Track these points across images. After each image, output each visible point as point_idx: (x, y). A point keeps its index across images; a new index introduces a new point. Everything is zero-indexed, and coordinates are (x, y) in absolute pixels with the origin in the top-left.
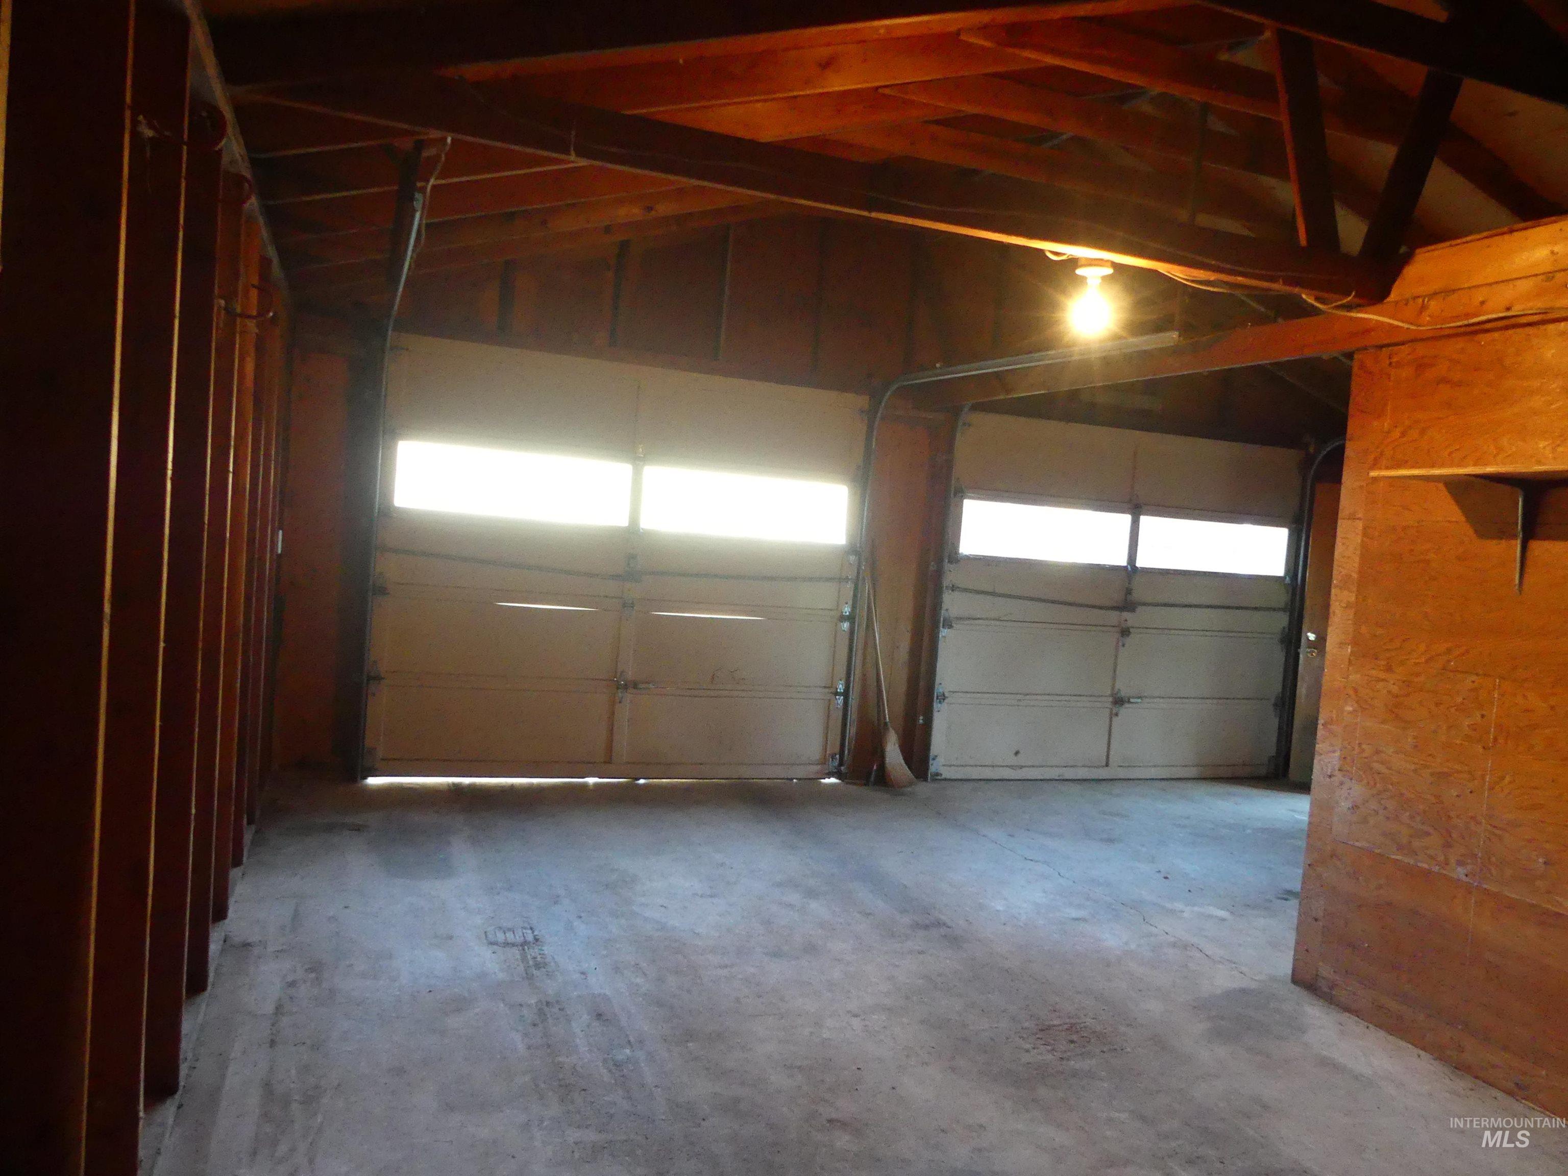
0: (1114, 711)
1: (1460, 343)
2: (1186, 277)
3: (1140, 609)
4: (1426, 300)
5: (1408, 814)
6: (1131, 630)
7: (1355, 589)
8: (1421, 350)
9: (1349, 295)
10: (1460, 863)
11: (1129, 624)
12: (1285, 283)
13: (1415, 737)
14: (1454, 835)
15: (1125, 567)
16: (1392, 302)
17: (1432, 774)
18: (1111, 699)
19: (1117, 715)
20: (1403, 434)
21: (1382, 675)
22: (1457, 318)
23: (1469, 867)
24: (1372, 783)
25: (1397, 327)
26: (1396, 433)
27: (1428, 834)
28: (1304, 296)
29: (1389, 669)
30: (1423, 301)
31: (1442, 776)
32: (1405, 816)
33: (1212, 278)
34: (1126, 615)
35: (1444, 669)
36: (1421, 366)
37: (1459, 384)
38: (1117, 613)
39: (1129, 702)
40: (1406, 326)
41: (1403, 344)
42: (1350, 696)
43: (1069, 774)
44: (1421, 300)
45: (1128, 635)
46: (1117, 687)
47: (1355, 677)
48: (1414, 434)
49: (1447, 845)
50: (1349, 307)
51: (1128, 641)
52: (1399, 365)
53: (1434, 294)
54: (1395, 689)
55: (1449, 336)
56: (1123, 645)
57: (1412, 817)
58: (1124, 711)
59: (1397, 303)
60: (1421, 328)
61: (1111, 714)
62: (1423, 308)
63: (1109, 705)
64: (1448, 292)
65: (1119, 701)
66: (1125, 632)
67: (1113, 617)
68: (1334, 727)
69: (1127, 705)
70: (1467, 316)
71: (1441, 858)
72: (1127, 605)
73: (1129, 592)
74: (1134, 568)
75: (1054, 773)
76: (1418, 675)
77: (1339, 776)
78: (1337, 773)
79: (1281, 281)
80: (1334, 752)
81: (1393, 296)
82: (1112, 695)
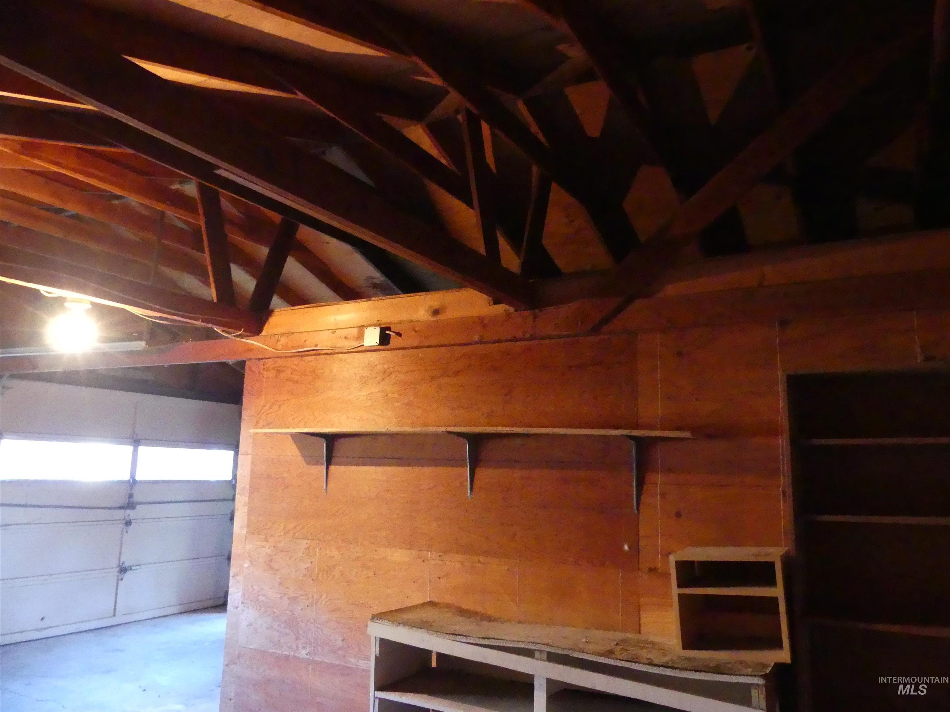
0: (120, 578)
1: (296, 360)
2: (142, 314)
3: (138, 507)
4: (280, 336)
5: (277, 624)
6: (133, 521)
7: (248, 495)
8: (280, 362)
9: (241, 330)
10: (304, 648)
11: (131, 518)
12: (202, 321)
13: (280, 578)
14: (300, 632)
15: (129, 481)
16: (264, 336)
17: (289, 598)
18: (118, 569)
19: (122, 579)
20: (271, 408)
21: (263, 544)
22: (293, 347)
23: (308, 650)
24: (259, 608)
25: (267, 349)
26: (268, 406)
27: (287, 634)
28: (215, 329)
29: (266, 540)
30: (278, 337)
31: (293, 600)
32: (276, 626)
33: (158, 316)
34: (128, 511)
35: (293, 538)
36: (279, 371)
37: (297, 382)
38: (123, 511)
39: (131, 569)
40: (271, 349)
41: (269, 358)
42: (246, 558)
43: (84, 627)
44: (277, 336)
45: (130, 525)
46: (122, 560)
47: (249, 547)
48: (276, 407)
49: (297, 639)
50: (240, 336)
51: (131, 528)
52: (267, 370)
53: (283, 334)
54: (268, 551)
55: (291, 357)
56: (127, 532)
57: (279, 625)
58: (128, 576)
59: (266, 336)
60: (278, 351)
61: (118, 580)
62: (278, 340)
63: (116, 574)
64: (288, 334)
65: (123, 570)
66: (128, 523)
67: (120, 514)
68: (238, 578)
69: (130, 572)
70: (299, 347)
71: (294, 647)
72: (130, 505)
73: (131, 496)
74: (135, 482)
75: (72, 629)
76: (280, 542)
77: (241, 607)
78: (240, 605)
79: (200, 320)
80: (239, 592)
81: (264, 333)
82: (119, 566)
